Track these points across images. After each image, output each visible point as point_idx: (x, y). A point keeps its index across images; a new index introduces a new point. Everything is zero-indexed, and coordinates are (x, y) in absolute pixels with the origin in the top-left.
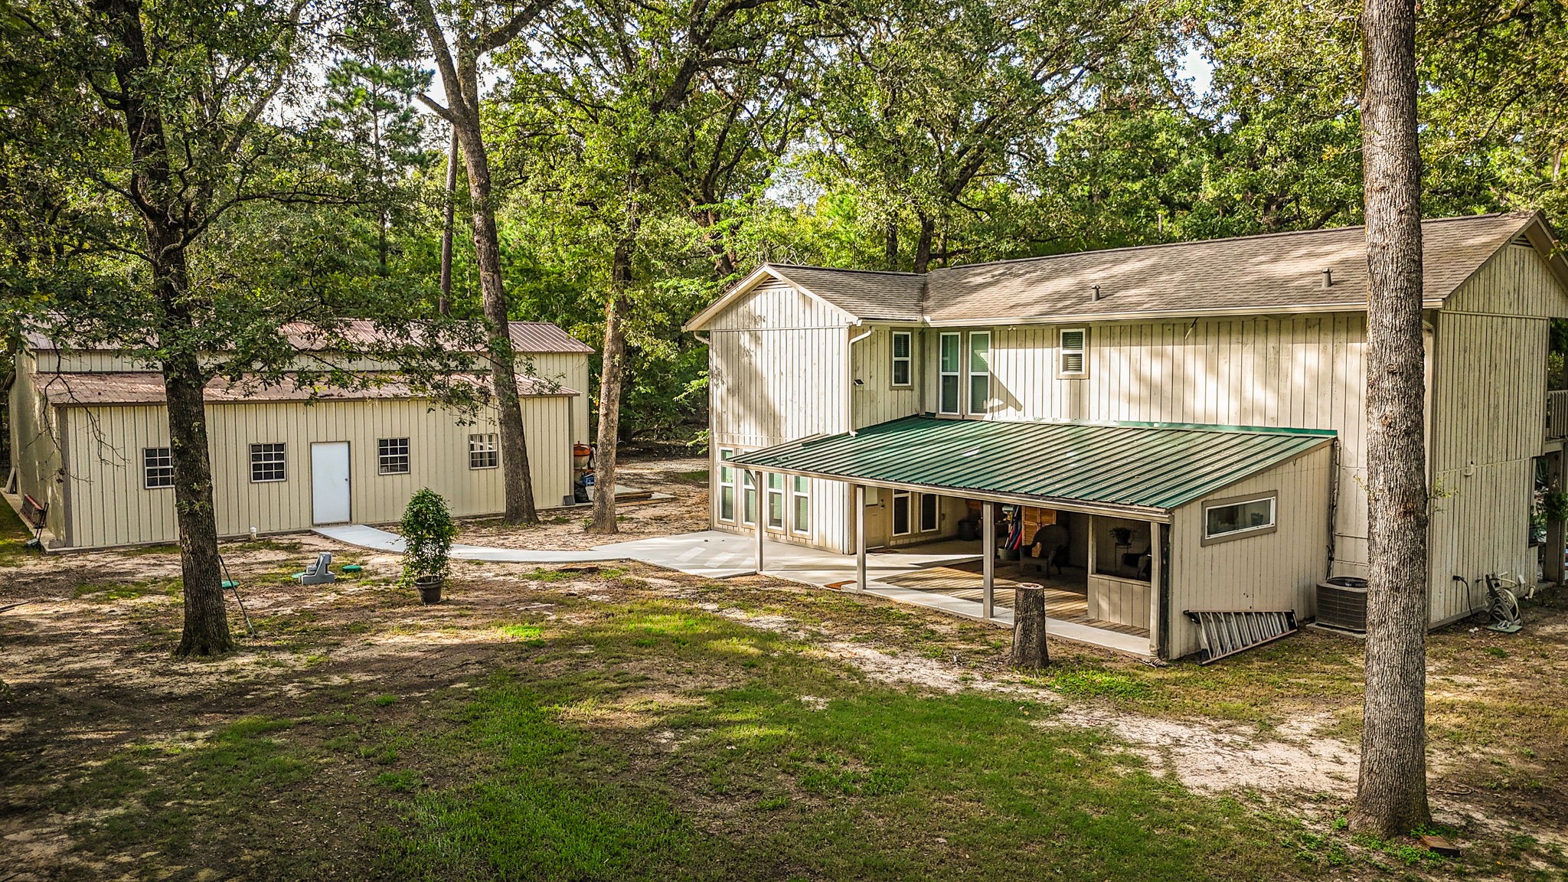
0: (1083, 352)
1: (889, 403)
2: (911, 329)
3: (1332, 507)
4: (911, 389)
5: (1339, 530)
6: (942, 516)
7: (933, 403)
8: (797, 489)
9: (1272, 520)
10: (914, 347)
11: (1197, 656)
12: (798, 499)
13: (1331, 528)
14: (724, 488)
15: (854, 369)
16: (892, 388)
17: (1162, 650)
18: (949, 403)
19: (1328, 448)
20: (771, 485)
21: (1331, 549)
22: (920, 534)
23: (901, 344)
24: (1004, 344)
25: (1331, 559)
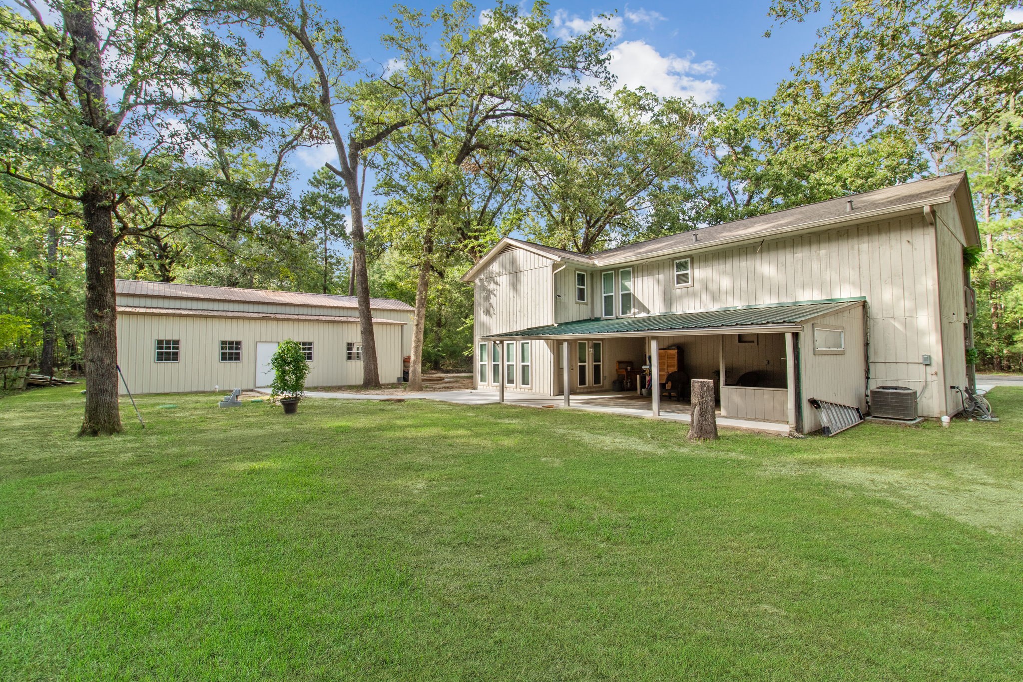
0: (689, 272)
1: (575, 310)
2: (586, 271)
3: (867, 345)
4: (587, 304)
5: (871, 359)
6: (605, 378)
7: (599, 311)
8: (523, 361)
9: (843, 346)
10: (587, 280)
11: (821, 431)
12: (523, 367)
13: (867, 357)
14: (482, 365)
15: (556, 289)
16: (576, 303)
17: (799, 428)
18: (609, 310)
19: (861, 308)
20: (508, 361)
21: (867, 371)
22: (592, 387)
23: (581, 279)
24: (640, 274)
25: (868, 378)
